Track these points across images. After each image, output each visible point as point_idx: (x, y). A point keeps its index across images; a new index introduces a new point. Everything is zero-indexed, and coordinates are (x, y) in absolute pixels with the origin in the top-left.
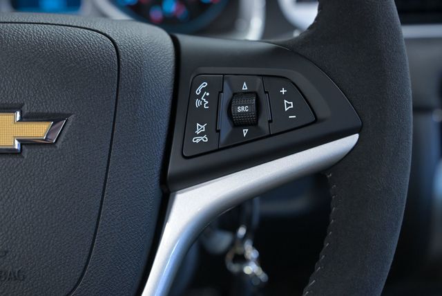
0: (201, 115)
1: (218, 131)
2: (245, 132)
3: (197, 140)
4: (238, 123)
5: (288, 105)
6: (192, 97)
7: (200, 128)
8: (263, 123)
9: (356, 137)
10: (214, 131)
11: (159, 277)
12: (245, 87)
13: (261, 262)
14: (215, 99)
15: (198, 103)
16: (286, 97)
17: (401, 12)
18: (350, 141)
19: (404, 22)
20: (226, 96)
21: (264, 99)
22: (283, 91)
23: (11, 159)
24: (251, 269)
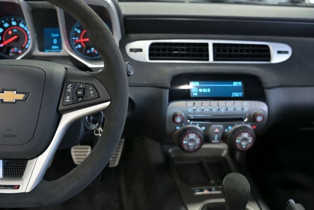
0: (68, 94)
2: (80, 99)
3: (67, 101)
4: (79, 97)
5: (92, 92)
6: (67, 88)
7: (68, 97)
8: (85, 97)
9: (110, 102)
10: (72, 98)
12: (81, 86)
14: (73, 90)
15: (68, 90)
16: (92, 90)
18: (108, 103)
21: (86, 90)
22: (91, 88)
23: (12, 105)
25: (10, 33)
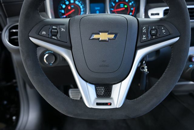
0: (144, 34)
1: (148, 37)
2: (154, 37)
3: (144, 39)
4: (152, 35)
5: (164, 31)
6: (142, 30)
7: (144, 36)
8: (158, 35)
9: (179, 38)
10: (147, 37)
11: (136, 63)
12: (154, 28)
13: (147, 68)
14: (147, 30)
15: (143, 31)
16: (163, 29)
17: (190, 16)
18: (177, 39)
19: (191, 19)
20: (149, 30)
21: (158, 30)
22: (163, 28)
23: (106, 42)
24: (146, 70)
25: (69, 8)
